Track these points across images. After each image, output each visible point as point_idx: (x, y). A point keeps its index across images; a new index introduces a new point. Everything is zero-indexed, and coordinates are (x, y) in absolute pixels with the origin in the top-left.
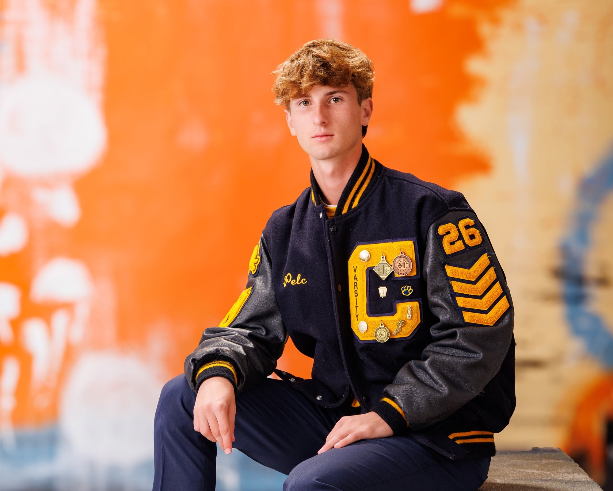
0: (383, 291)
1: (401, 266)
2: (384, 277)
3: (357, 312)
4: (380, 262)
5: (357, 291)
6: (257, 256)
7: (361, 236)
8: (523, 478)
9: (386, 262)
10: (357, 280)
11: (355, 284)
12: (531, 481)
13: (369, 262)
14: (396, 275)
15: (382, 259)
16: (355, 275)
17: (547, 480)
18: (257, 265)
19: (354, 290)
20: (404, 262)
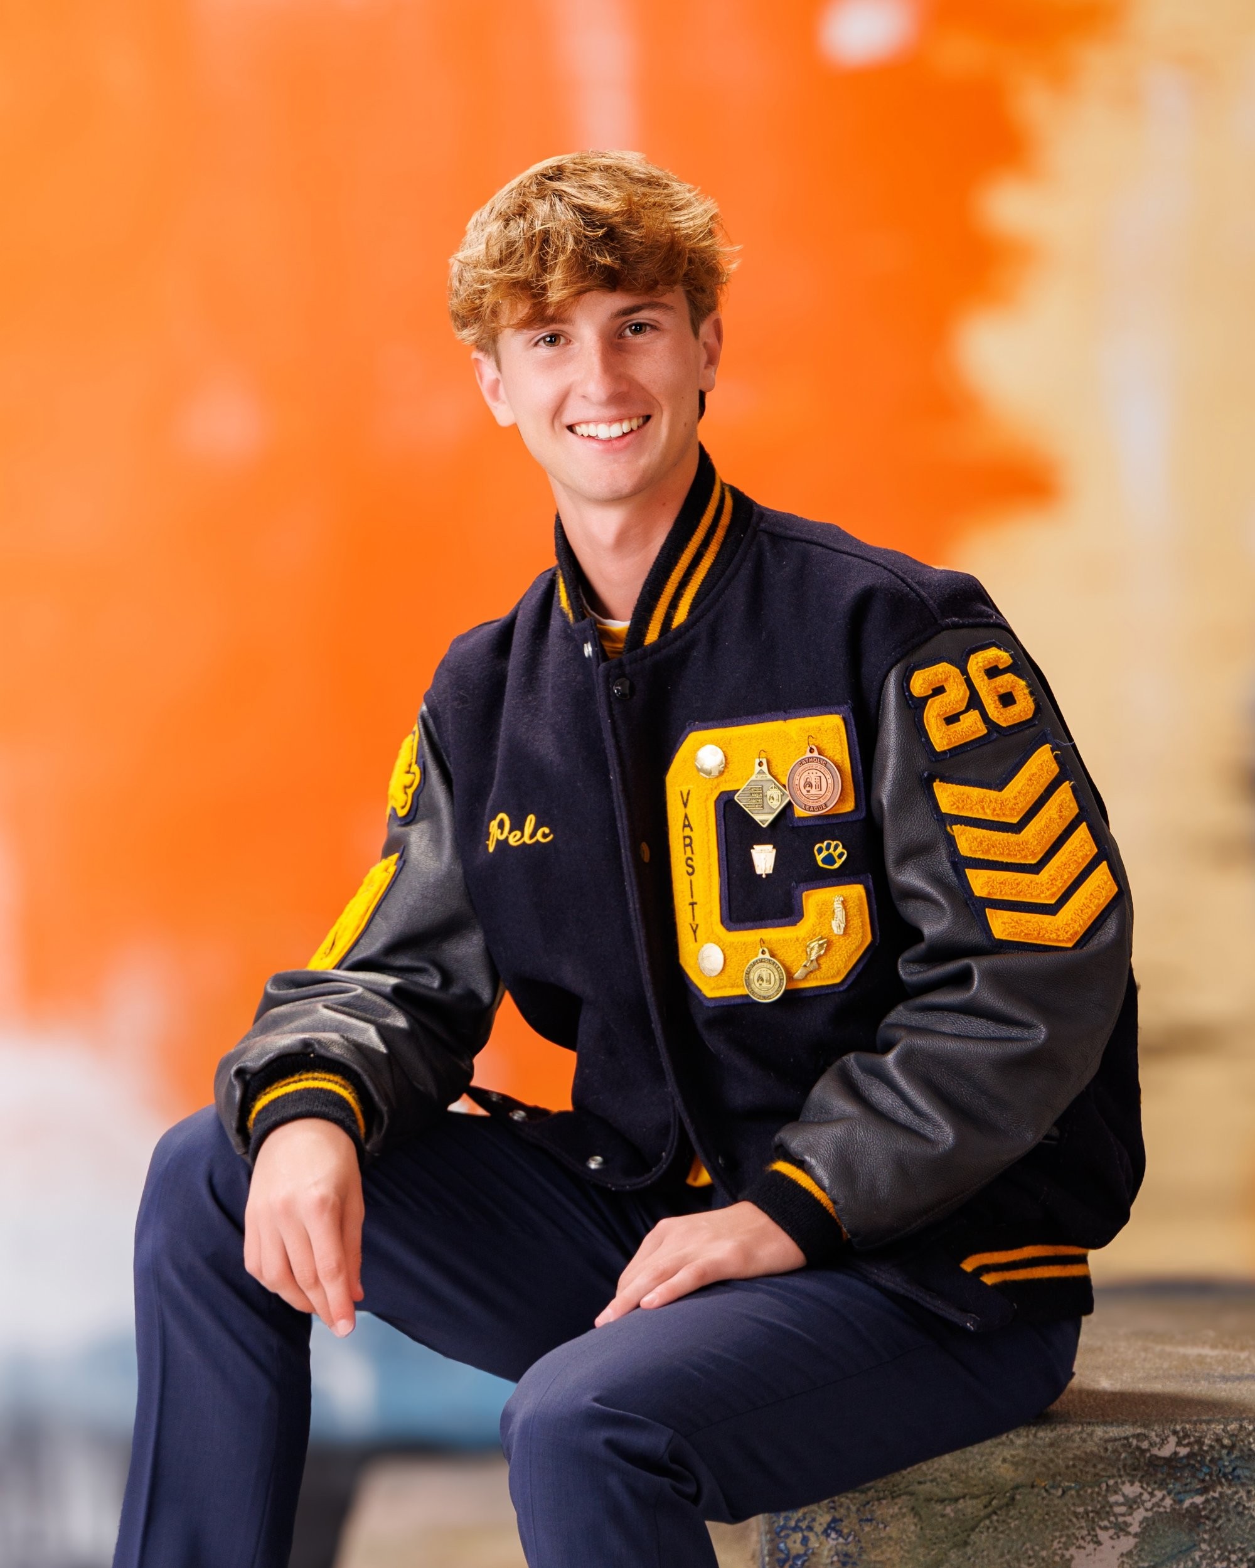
0: (764, 858)
1: (811, 785)
2: (764, 818)
3: (694, 919)
4: (753, 778)
5: (691, 859)
6: (410, 767)
7: (698, 704)
8: (1173, 1372)
9: (769, 777)
10: (692, 830)
11: (688, 841)
12: (1197, 1381)
13: (722, 779)
14: (799, 812)
15: (758, 768)
16: (686, 817)
17: (1240, 1378)
18: (410, 794)
19: (684, 858)
20: (820, 774)
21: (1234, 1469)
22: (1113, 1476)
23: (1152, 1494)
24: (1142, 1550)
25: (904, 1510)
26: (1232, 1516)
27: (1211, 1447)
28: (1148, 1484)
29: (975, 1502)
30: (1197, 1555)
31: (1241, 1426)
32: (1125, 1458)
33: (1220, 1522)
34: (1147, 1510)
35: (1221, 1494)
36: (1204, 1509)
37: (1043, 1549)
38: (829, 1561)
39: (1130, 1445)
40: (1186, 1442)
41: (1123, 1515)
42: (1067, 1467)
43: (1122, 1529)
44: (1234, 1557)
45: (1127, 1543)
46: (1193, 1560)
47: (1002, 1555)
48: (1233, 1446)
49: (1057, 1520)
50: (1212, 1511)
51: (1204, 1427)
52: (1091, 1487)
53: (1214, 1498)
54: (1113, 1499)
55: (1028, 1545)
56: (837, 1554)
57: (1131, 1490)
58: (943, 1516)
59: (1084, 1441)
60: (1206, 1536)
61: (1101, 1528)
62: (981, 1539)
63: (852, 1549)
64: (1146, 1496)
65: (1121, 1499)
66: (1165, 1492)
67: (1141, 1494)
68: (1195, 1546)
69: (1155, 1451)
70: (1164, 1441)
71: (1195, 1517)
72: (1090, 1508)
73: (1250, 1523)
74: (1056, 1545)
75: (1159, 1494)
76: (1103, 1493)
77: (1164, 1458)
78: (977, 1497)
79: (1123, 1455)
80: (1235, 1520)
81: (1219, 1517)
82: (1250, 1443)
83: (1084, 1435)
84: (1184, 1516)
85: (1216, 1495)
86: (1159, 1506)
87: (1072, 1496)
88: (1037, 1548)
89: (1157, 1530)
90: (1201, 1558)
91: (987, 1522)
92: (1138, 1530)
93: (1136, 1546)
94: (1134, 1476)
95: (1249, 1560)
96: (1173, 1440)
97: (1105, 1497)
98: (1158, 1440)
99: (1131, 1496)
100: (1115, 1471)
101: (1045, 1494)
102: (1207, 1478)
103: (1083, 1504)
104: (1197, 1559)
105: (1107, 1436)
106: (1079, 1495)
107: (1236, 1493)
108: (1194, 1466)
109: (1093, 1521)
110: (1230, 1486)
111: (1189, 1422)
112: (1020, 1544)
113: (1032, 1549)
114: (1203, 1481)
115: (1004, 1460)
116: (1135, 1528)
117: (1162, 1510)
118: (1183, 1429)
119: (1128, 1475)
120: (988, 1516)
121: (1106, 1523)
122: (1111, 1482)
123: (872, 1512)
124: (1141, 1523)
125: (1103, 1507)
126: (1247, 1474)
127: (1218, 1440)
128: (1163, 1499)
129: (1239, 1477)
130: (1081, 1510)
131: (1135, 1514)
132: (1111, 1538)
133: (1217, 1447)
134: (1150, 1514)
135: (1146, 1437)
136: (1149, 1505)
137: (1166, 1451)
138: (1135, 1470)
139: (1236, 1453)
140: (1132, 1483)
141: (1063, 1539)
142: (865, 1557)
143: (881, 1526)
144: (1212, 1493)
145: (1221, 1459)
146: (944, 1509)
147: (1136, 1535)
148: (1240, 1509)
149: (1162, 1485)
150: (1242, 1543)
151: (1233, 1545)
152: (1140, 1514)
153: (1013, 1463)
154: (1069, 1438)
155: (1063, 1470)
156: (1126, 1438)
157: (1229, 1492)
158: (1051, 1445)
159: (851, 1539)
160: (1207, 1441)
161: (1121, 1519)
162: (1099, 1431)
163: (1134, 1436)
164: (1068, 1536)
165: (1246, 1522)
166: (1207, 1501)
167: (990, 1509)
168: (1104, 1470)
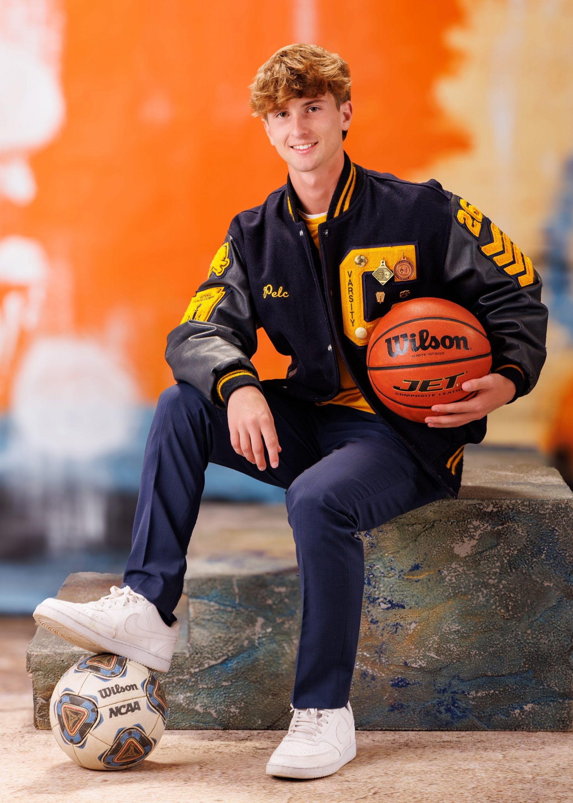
0: (380, 296)
1: (403, 270)
2: (383, 282)
3: (352, 318)
4: (380, 267)
5: (352, 296)
6: (225, 258)
7: (354, 240)
8: (495, 481)
9: (386, 267)
10: (352, 285)
11: (350, 289)
12: (503, 484)
13: (365, 267)
14: (397, 280)
15: (382, 264)
16: (350, 280)
17: (518, 484)
18: (224, 268)
19: (348, 296)
20: (406, 267)
21: (513, 517)
22: (470, 518)
23: (483, 525)
24: (479, 545)
25: (394, 528)
26: (512, 533)
27: (506, 509)
28: (482, 521)
29: (420, 526)
30: (499, 547)
31: (516, 501)
32: (474, 512)
33: (508, 536)
34: (481, 531)
35: (508, 525)
36: (502, 531)
37: (444, 543)
38: (366, 545)
39: (476, 507)
40: (496, 506)
41: (473, 532)
42: (453, 514)
43: (472, 537)
44: (512, 549)
45: (474, 542)
46: (497, 549)
47: (429, 545)
48: (513, 508)
49: (449, 533)
50: (505, 532)
51: (503, 501)
52: (462, 522)
53: (506, 527)
54: (469, 526)
55: (438, 542)
56: (369, 543)
57: (476, 523)
58: (408, 530)
59: (460, 505)
60: (502, 541)
61: (465, 537)
62: (421, 539)
63: (375, 541)
64: (481, 526)
65: (472, 527)
66: (488, 524)
67: (479, 525)
68: (498, 544)
69: (485, 509)
70: (488, 506)
71: (499, 534)
72: (461, 529)
73: (518, 536)
74: (448, 542)
75: (486, 525)
76: (466, 524)
77: (488, 512)
78: (421, 524)
79: (474, 511)
80: (513, 535)
81: (508, 534)
82: (519, 508)
83: (460, 503)
84: (495, 533)
85: (507, 526)
86: (486, 529)
87: (455, 525)
88: (441, 543)
89: (485, 538)
90: (500, 548)
91: (424, 533)
92: (478, 538)
93: (477, 544)
94: (477, 518)
95: (518, 550)
96: (491, 506)
97: (467, 525)
98: (486, 505)
99: (476, 525)
100: (470, 516)
101: (445, 524)
102: (504, 520)
103: (459, 528)
104: (499, 549)
105: (468, 504)
106: (457, 524)
107: (514, 525)
108: (499, 516)
109: (462, 534)
110: (512, 523)
111: (498, 499)
112: (435, 541)
113: (440, 544)
114: (502, 521)
115: (431, 511)
116: (477, 537)
117: (487, 531)
118: (495, 502)
119: (475, 518)
120: (424, 531)
121: (467, 535)
122: (469, 520)
123: (382, 528)
124: (479, 535)
125: (466, 529)
126: (518, 519)
127: (508, 506)
128: (487, 527)
129: (515, 520)
130: (457, 530)
131: (477, 532)
132: (468, 540)
133: (507, 509)
134: (482, 532)
135: (482, 504)
136: (482, 529)
137: (489, 510)
138: (478, 516)
139: (514, 511)
140: (476, 521)
141: (451, 540)
142: (379, 545)
143: (385, 533)
144: (505, 525)
145: (509, 513)
146: (408, 528)
147: (477, 540)
148: (515, 531)
149: (487, 522)
150: (515, 543)
151: (512, 544)
152: (479, 532)
153: (433, 512)
154: (454, 504)
155: (452, 515)
156: (475, 505)
157: (511, 525)
158: (448, 506)
159: (374, 538)
160: (504, 507)
161: (472, 534)
162: (465, 502)
163: (477, 504)
164: (453, 539)
165: (517, 536)
166: (503, 528)
167: (425, 529)
168: (467, 516)
